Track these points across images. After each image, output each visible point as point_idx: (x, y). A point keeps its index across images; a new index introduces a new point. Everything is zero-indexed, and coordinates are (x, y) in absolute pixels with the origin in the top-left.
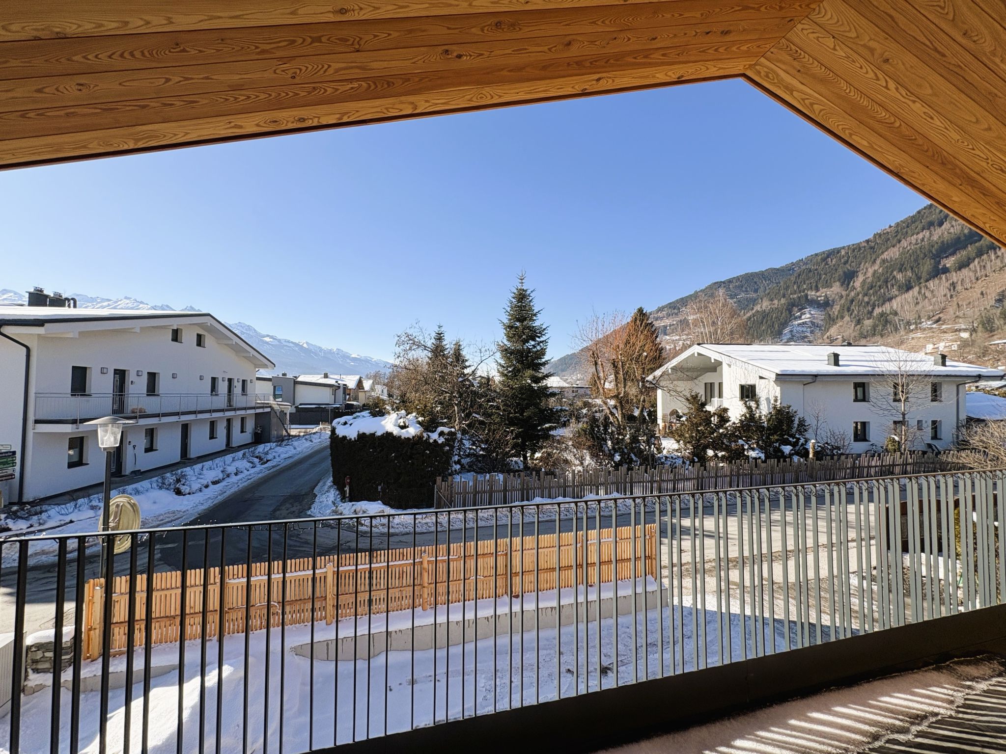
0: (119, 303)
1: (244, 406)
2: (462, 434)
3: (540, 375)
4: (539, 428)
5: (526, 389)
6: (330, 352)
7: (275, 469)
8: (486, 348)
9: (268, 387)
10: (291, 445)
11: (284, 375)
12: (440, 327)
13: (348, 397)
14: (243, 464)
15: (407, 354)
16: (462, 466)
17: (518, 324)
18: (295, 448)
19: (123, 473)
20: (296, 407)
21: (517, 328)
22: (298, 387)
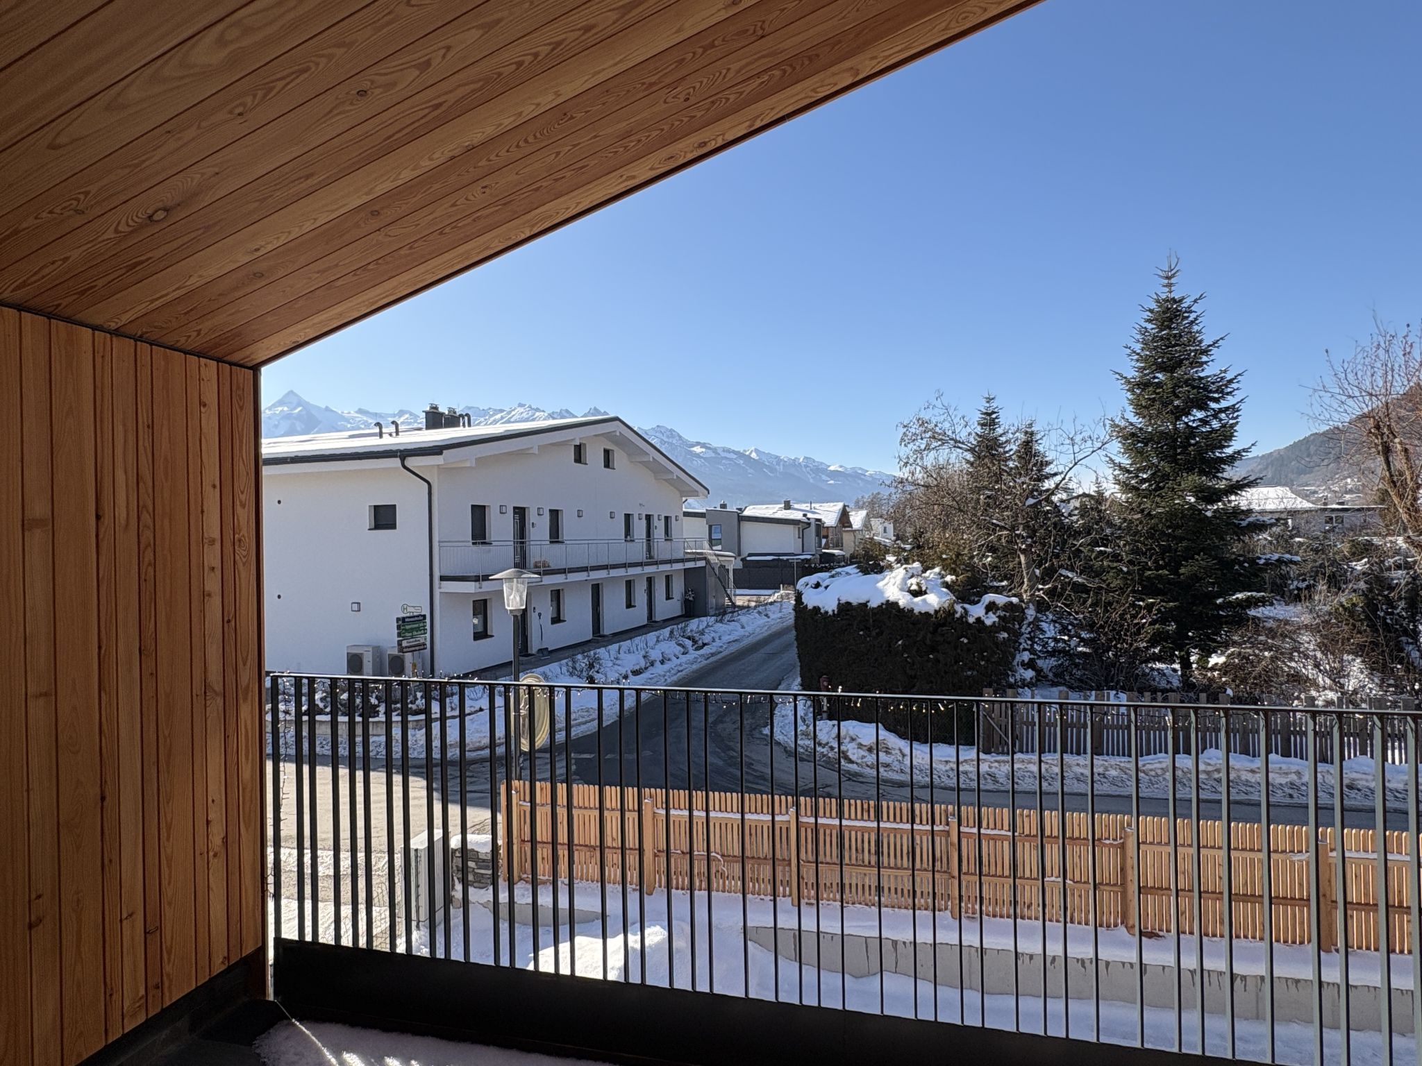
0: (513, 413)
1: (668, 557)
2: (1038, 610)
3: (1222, 485)
4: (1219, 601)
5: (1184, 516)
6: (794, 463)
7: (713, 659)
8: (1085, 434)
9: (700, 527)
10: (738, 621)
11: (723, 506)
12: (989, 400)
13: (824, 541)
14: (671, 648)
15: (922, 458)
16: (1039, 671)
17: (1161, 376)
18: (743, 627)
19: (529, 652)
20: (742, 560)
21: (1159, 385)
22: (746, 526)
